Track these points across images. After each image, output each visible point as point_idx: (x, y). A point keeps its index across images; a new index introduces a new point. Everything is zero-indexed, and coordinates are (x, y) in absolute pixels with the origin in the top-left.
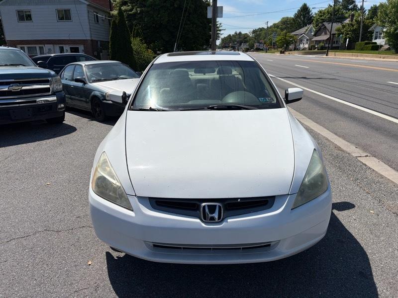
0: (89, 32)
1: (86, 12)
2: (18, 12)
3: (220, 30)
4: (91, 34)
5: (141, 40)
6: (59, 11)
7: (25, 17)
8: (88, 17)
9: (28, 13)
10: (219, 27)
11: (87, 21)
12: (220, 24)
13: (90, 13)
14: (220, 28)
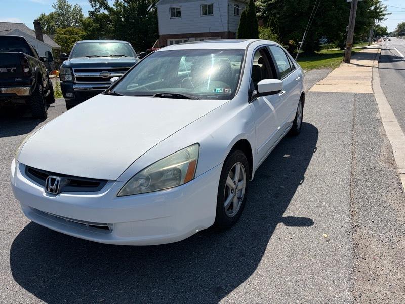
0: (227, 25)
1: (227, 5)
2: (171, 9)
3: (384, 15)
4: (229, 27)
5: (272, 31)
6: (203, 6)
7: (176, 13)
8: (228, 10)
9: (178, 10)
10: (383, 11)
11: (227, 14)
12: (385, 7)
13: (230, 6)
14: (384, 13)
